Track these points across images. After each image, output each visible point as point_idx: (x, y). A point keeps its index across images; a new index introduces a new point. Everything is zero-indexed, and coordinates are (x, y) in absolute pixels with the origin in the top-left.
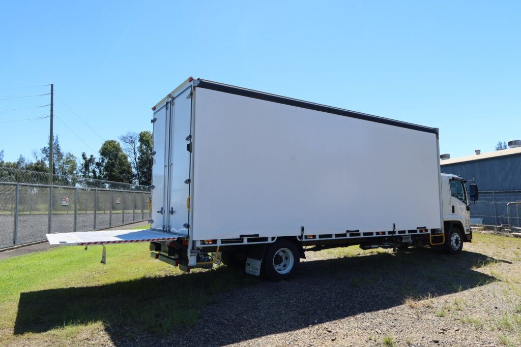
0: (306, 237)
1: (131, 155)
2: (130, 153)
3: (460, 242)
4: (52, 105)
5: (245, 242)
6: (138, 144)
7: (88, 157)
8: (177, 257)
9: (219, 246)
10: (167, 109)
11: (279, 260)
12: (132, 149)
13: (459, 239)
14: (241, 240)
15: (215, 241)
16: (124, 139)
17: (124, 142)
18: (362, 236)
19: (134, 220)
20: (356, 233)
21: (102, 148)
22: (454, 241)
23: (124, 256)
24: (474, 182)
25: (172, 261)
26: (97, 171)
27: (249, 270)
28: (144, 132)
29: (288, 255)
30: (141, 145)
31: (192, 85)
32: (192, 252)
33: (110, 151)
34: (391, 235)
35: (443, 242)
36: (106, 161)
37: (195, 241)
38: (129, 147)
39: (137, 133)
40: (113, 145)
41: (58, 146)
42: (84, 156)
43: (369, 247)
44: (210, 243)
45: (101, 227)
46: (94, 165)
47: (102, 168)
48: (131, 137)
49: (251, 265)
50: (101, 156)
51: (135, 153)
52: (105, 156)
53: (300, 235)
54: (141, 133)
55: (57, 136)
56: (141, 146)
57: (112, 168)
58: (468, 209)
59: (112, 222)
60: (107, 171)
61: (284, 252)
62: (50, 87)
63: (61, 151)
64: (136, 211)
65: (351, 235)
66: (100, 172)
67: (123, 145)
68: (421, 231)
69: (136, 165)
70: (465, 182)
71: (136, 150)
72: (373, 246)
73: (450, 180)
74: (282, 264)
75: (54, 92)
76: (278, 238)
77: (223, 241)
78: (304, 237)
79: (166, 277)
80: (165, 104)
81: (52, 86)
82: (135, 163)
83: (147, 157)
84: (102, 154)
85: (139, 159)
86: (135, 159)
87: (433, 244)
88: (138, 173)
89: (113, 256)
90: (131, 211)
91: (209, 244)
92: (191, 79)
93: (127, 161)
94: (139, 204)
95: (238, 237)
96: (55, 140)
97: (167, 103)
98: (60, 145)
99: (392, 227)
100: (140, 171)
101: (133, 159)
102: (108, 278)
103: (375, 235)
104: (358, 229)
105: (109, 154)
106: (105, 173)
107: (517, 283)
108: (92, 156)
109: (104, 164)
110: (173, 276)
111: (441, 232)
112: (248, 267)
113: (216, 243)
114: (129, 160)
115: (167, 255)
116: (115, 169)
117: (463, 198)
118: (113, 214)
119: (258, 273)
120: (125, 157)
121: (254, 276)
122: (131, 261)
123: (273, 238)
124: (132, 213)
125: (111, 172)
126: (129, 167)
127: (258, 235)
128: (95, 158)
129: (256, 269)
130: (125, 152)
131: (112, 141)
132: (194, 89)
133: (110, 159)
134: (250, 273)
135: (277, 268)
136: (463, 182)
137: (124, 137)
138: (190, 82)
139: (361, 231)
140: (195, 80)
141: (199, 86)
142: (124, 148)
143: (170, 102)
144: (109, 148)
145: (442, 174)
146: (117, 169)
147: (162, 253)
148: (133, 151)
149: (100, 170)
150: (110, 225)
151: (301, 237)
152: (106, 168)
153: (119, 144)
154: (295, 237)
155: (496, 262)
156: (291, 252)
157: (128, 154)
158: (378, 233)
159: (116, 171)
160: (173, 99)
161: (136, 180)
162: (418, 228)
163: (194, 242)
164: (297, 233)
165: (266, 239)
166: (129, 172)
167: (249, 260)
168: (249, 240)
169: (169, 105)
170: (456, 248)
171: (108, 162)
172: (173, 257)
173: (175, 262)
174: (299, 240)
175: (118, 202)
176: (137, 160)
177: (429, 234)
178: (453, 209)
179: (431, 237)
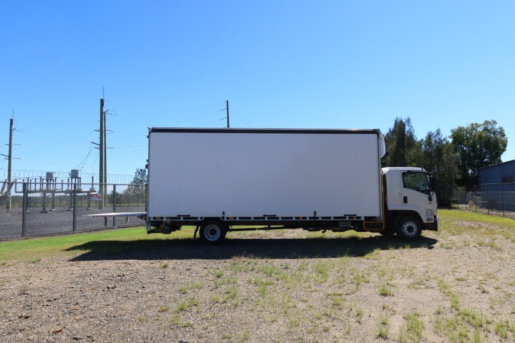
4: (228, 117)
5: (182, 219)
18: (280, 219)
20: (274, 217)
22: (406, 229)
35: (382, 229)
37: (151, 217)
53: (223, 217)
58: (430, 199)
65: (269, 218)
73: (404, 173)
76: (205, 218)
78: (226, 218)
81: (227, 101)
87: (368, 230)
91: (158, 219)
103: (294, 219)
111: (380, 219)
123: (201, 218)
136: (426, 174)
141: (152, 132)
154: (218, 217)
156: (218, 227)
174: (222, 220)
177: (363, 221)
178: (405, 200)
179: (365, 223)
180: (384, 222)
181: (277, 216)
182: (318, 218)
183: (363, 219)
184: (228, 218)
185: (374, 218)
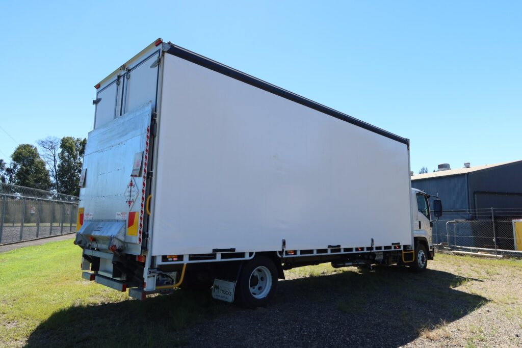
0: (287, 253)
1: (51, 162)
2: (49, 160)
3: (425, 260)
5: (219, 258)
6: (59, 150)
8: (124, 278)
9: (185, 264)
10: (118, 85)
11: (255, 282)
12: (51, 156)
13: (425, 256)
14: (213, 256)
15: (180, 257)
16: (43, 143)
17: (42, 148)
18: (342, 252)
19: (51, 234)
20: (336, 249)
21: (15, 152)
22: (421, 258)
23: (40, 276)
24: (437, 197)
25: (117, 284)
26: (7, 178)
27: (216, 294)
28: (67, 137)
29: (265, 274)
30: (62, 151)
31: (160, 50)
32: (150, 272)
33: (24, 155)
34: (370, 251)
35: (413, 260)
36: (19, 167)
37: (156, 256)
38: (48, 153)
39: (58, 138)
40: (29, 149)
43: (343, 264)
44: (175, 259)
45: (9, 241)
46: (4, 171)
47: (14, 175)
48: (52, 142)
49: (220, 289)
50: (13, 162)
51: (55, 161)
52: (18, 162)
53: (281, 250)
54: (64, 138)
56: (62, 153)
57: (26, 176)
58: (431, 225)
59: (23, 235)
60: (19, 178)
61: (259, 270)
64: (55, 224)
65: (332, 251)
66: (11, 180)
67: (40, 151)
68: (395, 247)
69: (55, 173)
70: (429, 197)
71: (57, 157)
72: (346, 264)
73: (417, 194)
74: (257, 287)
76: (257, 253)
77: (192, 257)
78: (284, 253)
79: (103, 304)
80: (116, 78)
82: (54, 170)
83: (69, 165)
84: (14, 159)
85: (59, 167)
86: (55, 166)
87: (405, 262)
88: (57, 182)
89: (25, 277)
90: (49, 224)
91: (173, 261)
92: (159, 42)
93: (44, 168)
94: (58, 216)
95: (210, 252)
97: (119, 77)
99: (370, 242)
100: (60, 180)
101: (52, 167)
102: (19, 309)
103: (354, 251)
104: (339, 244)
105: (23, 160)
106: (17, 181)
107: (506, 303)
109: (16, 170)
110: (112, 303)
111: (412, 248)
112: (216, 290)
113: (182, 260)
114: (47, 167)
115: (111, 276)
116: (29, 177)
117: (427, 214)
118: (25, 226)
119: (230, 299)
120: (43, 164)
121: (226, 303)
122: (51, 283)
123: (251, 254)
124: (48, 226)
125: (25, 180)
126: (47, 175)
127: (234, 250)
128: (5, 163)
129: (229, 294)
130: (43, 159)
131: (28, 145)
132: (163, 55)
133: (24, 165)
134: (219, 298)
135: (252, 290)
136: (427, 197)
137: (43, 142)
138: (157, 46)
139: (342, 247)
140: (165, 43)
141: (169, 52)
142: (42, 153)
143: (123, 75)
144: (23, 153)
145: (413, 189)
146: (32, 176)
147: (100, 273)
148: (53, 158)
149: (11, 177)
150: (21, 239)
151: (281, 253)
152: (19, 175)
153: (36, 148)
154: (275, 252)
155: (468, 281)
156: (269, 272)
157: (47, 160)
158: (357, 249)
159: (31, 179)
160: (129, 71)
161: (55, 190)
162: (393, 244)
163: (153, 258)
164: (277, 248)
165: (242, 255)
166: (47, 181)
167: (217, 282)
168: (223, 256)
169: (122, 80)
170: (421, 266)
171: (22, 168)
172: (118, 279)
173: (121, 286)
174: (280, 256)
175: (33, 212)
176: (57, 168)
177: (401, 251)
180: (413, 252)
183: (402, 248)
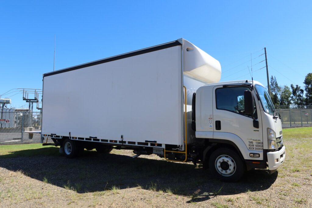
4: (266, 60)
7: (295, 87)
14: (52, 136)
18: (100, 141)
41: (276, 82)
42: (292, 86)
44: (45, 136)
50: (305, 85)
52: (308, 84)
55: (275, 77)
62: (264, 49)
63: (279, 85)
68: (152, 145)
75: (266, 52)
77: (48, 136)
81: (265, 48)
84: (306, 83)
96: (274, 80)
98: (277, 82)
103: (109, 142)
108: (297, 86)
111: (182, 149)
128: (300, 87)
156: (71, 145)
174: (70, 139)
177: (164, 149)
178: (218, 125)
179: (166, 152)
180: (186, 153)
181: (98, 138)
182: (125, 142)
183: (163, 147)
184: (73, 138)
185: (175, 146)
